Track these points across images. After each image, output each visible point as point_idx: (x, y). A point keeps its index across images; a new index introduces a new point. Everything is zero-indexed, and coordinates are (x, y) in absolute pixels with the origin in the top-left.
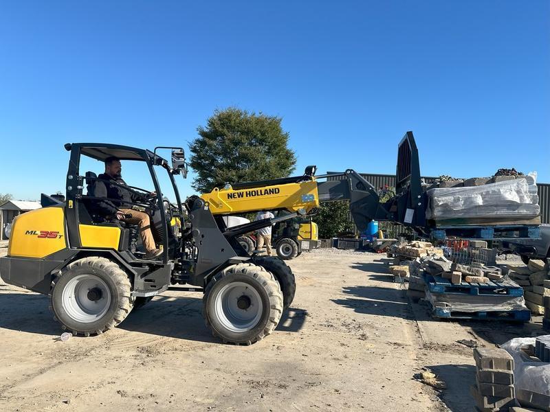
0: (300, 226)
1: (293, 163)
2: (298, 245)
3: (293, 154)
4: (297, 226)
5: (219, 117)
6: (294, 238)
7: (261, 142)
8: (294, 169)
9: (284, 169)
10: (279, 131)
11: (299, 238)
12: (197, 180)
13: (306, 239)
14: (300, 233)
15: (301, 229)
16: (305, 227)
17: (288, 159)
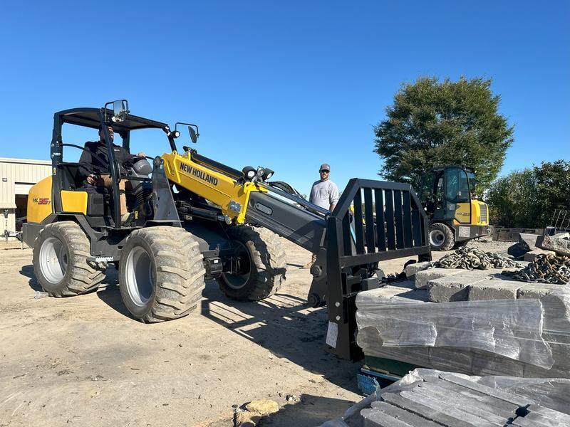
0: (456, 207)
1: (507, 134)
2: (453, 231)
3: (504, 121)
4: (451, 207)
5: (407, 92)
6: (449, 222)
7: (457, 111)
8: (512, 141)
9: (495, 142)
10: (486, 95)
11: (455, 222)
12: (385, 167)
13: (464, 224)
14: (456, 216)
15: (457, 211)
16: (463, 207)
17: (497, 128)
